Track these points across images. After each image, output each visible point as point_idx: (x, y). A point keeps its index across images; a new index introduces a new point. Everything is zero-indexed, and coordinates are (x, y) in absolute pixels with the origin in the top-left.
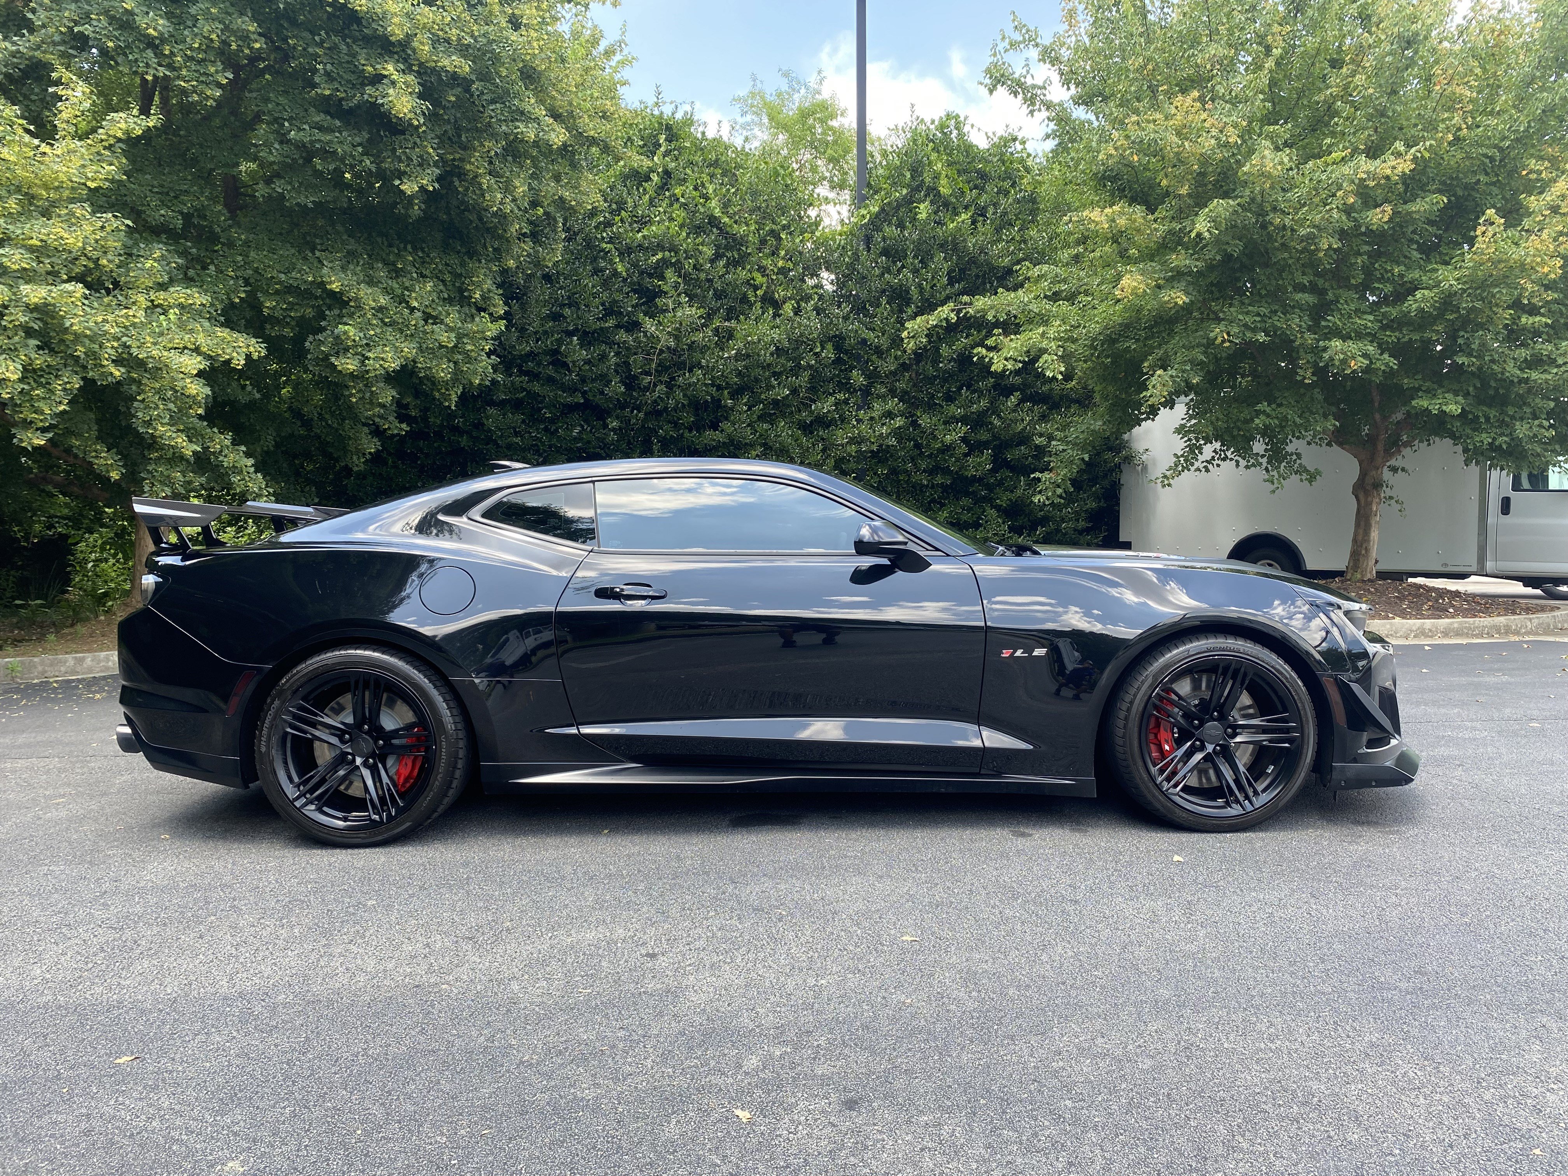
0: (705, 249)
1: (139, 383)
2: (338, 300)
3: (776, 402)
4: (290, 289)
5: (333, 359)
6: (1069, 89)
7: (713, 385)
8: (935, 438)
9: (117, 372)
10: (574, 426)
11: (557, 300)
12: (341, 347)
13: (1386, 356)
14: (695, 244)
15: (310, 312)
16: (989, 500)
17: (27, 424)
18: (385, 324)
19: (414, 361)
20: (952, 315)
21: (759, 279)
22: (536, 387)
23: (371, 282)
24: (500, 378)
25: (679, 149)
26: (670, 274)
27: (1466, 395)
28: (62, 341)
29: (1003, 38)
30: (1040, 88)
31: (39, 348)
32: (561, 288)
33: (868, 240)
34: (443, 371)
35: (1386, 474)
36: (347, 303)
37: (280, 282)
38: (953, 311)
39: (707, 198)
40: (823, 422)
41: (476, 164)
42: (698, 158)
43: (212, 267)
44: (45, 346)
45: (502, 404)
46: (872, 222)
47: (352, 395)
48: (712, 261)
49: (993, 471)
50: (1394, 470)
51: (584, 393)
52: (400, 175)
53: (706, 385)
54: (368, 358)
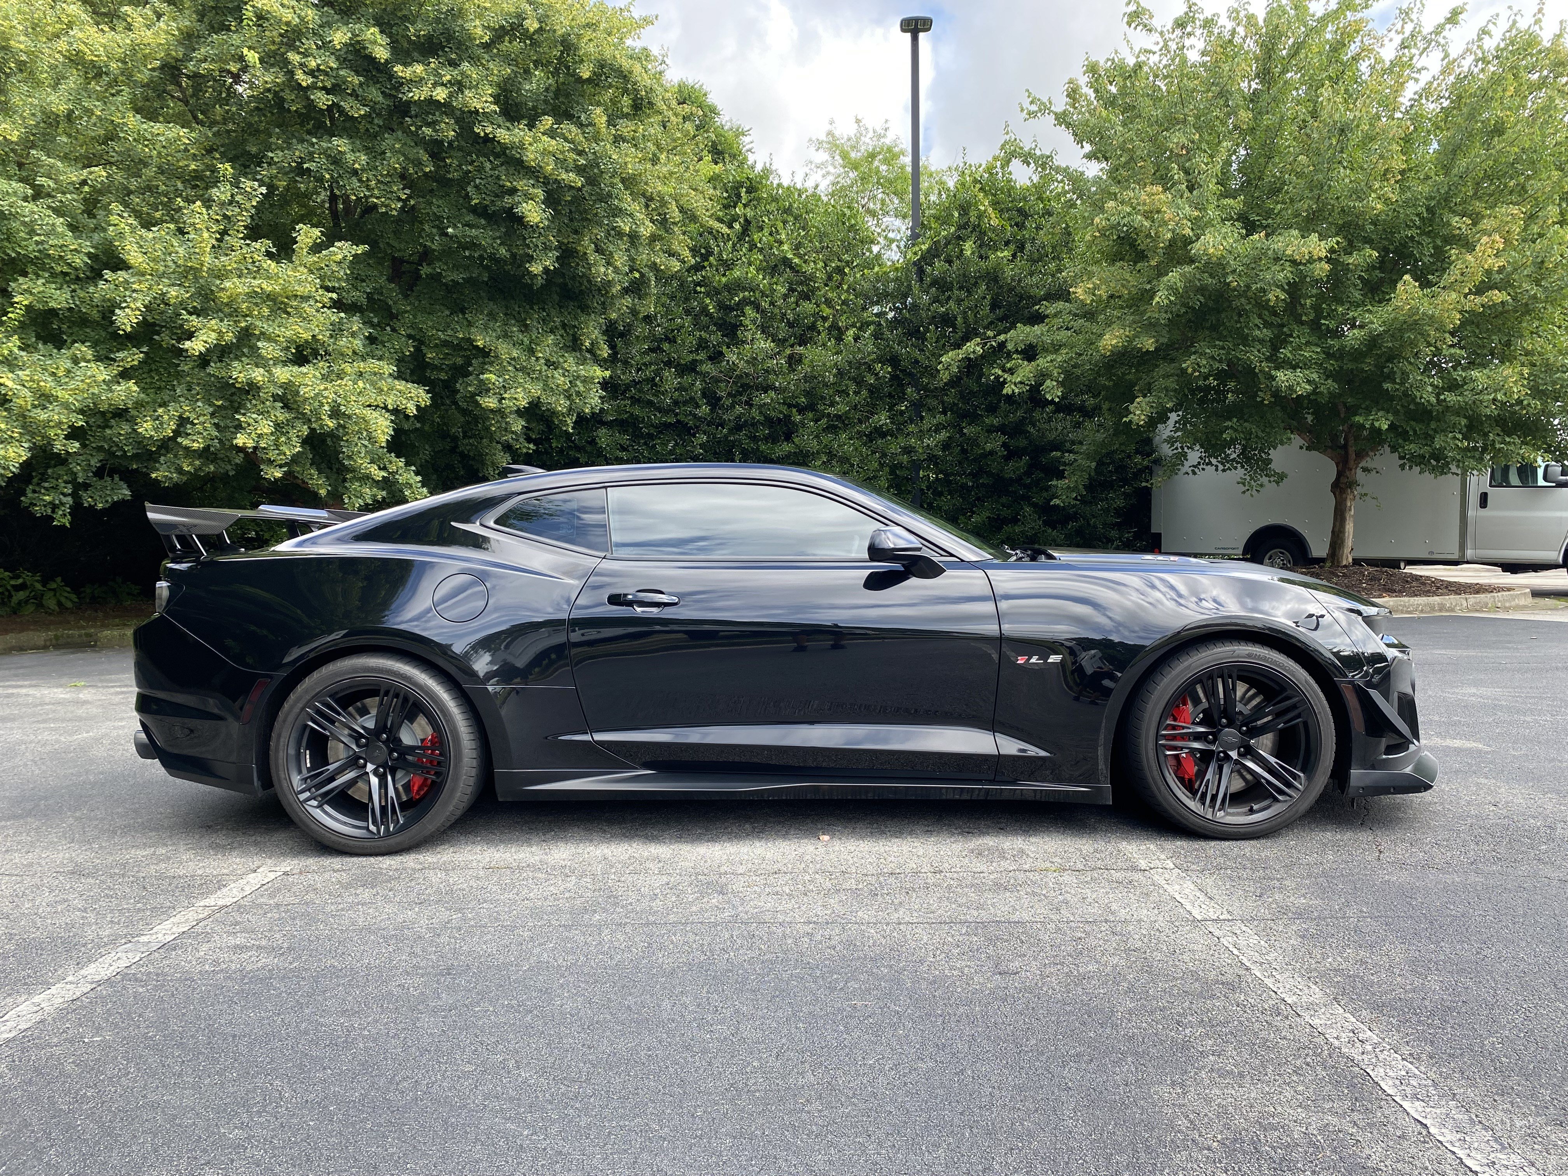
0: (779, 287)
1: (344, 427)
2: (484, 353)
3: (838, 417)
4: (445, 344)
5: (478, 398)
6: (1082, 147)
7: (784, 403)
8: (978, 446)
9: (331, 424)
10: (669, 441)
11: (654, 335)
12: (484, 389)
13: (1330, 381)
14: (770, 284)
15: (459, 361)
16: (1026, 498)
17: (270, 462)
18: (517, 370)
19: (539, 398)
20: (978, 348)
21: (826, 311)
22: (637, 411)
23: (506, 336)
24: (606, 406)
25: (759, 199)
26: (748, 310)
27: (1396, 413)
28: (296, 402)
29: (1022, 110)
30: (1048, 157)
31: (282, 408)
32: (659, 325)
33: (921, 272)
34: (561, 405)
35: (1360, 475)
36: (489, 353)
37: (439, 339)
38: (978, 345)
39: (781, 243)
40: (880, 432)
41: (587, 245)
42: (772, 207)
43: (388, 328)
44: (286, 406)
45: (609, 425)
46: (923, 258)
47: (492, 425)
48: (785, 297)
49: (1028, 473)
50: (1365, 470)
51: (676, 415)
52: (531, 258)
53: (779, 403)
54: (504, 399)
